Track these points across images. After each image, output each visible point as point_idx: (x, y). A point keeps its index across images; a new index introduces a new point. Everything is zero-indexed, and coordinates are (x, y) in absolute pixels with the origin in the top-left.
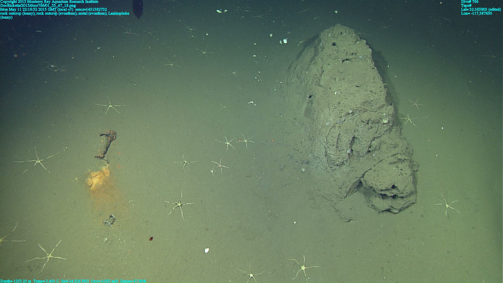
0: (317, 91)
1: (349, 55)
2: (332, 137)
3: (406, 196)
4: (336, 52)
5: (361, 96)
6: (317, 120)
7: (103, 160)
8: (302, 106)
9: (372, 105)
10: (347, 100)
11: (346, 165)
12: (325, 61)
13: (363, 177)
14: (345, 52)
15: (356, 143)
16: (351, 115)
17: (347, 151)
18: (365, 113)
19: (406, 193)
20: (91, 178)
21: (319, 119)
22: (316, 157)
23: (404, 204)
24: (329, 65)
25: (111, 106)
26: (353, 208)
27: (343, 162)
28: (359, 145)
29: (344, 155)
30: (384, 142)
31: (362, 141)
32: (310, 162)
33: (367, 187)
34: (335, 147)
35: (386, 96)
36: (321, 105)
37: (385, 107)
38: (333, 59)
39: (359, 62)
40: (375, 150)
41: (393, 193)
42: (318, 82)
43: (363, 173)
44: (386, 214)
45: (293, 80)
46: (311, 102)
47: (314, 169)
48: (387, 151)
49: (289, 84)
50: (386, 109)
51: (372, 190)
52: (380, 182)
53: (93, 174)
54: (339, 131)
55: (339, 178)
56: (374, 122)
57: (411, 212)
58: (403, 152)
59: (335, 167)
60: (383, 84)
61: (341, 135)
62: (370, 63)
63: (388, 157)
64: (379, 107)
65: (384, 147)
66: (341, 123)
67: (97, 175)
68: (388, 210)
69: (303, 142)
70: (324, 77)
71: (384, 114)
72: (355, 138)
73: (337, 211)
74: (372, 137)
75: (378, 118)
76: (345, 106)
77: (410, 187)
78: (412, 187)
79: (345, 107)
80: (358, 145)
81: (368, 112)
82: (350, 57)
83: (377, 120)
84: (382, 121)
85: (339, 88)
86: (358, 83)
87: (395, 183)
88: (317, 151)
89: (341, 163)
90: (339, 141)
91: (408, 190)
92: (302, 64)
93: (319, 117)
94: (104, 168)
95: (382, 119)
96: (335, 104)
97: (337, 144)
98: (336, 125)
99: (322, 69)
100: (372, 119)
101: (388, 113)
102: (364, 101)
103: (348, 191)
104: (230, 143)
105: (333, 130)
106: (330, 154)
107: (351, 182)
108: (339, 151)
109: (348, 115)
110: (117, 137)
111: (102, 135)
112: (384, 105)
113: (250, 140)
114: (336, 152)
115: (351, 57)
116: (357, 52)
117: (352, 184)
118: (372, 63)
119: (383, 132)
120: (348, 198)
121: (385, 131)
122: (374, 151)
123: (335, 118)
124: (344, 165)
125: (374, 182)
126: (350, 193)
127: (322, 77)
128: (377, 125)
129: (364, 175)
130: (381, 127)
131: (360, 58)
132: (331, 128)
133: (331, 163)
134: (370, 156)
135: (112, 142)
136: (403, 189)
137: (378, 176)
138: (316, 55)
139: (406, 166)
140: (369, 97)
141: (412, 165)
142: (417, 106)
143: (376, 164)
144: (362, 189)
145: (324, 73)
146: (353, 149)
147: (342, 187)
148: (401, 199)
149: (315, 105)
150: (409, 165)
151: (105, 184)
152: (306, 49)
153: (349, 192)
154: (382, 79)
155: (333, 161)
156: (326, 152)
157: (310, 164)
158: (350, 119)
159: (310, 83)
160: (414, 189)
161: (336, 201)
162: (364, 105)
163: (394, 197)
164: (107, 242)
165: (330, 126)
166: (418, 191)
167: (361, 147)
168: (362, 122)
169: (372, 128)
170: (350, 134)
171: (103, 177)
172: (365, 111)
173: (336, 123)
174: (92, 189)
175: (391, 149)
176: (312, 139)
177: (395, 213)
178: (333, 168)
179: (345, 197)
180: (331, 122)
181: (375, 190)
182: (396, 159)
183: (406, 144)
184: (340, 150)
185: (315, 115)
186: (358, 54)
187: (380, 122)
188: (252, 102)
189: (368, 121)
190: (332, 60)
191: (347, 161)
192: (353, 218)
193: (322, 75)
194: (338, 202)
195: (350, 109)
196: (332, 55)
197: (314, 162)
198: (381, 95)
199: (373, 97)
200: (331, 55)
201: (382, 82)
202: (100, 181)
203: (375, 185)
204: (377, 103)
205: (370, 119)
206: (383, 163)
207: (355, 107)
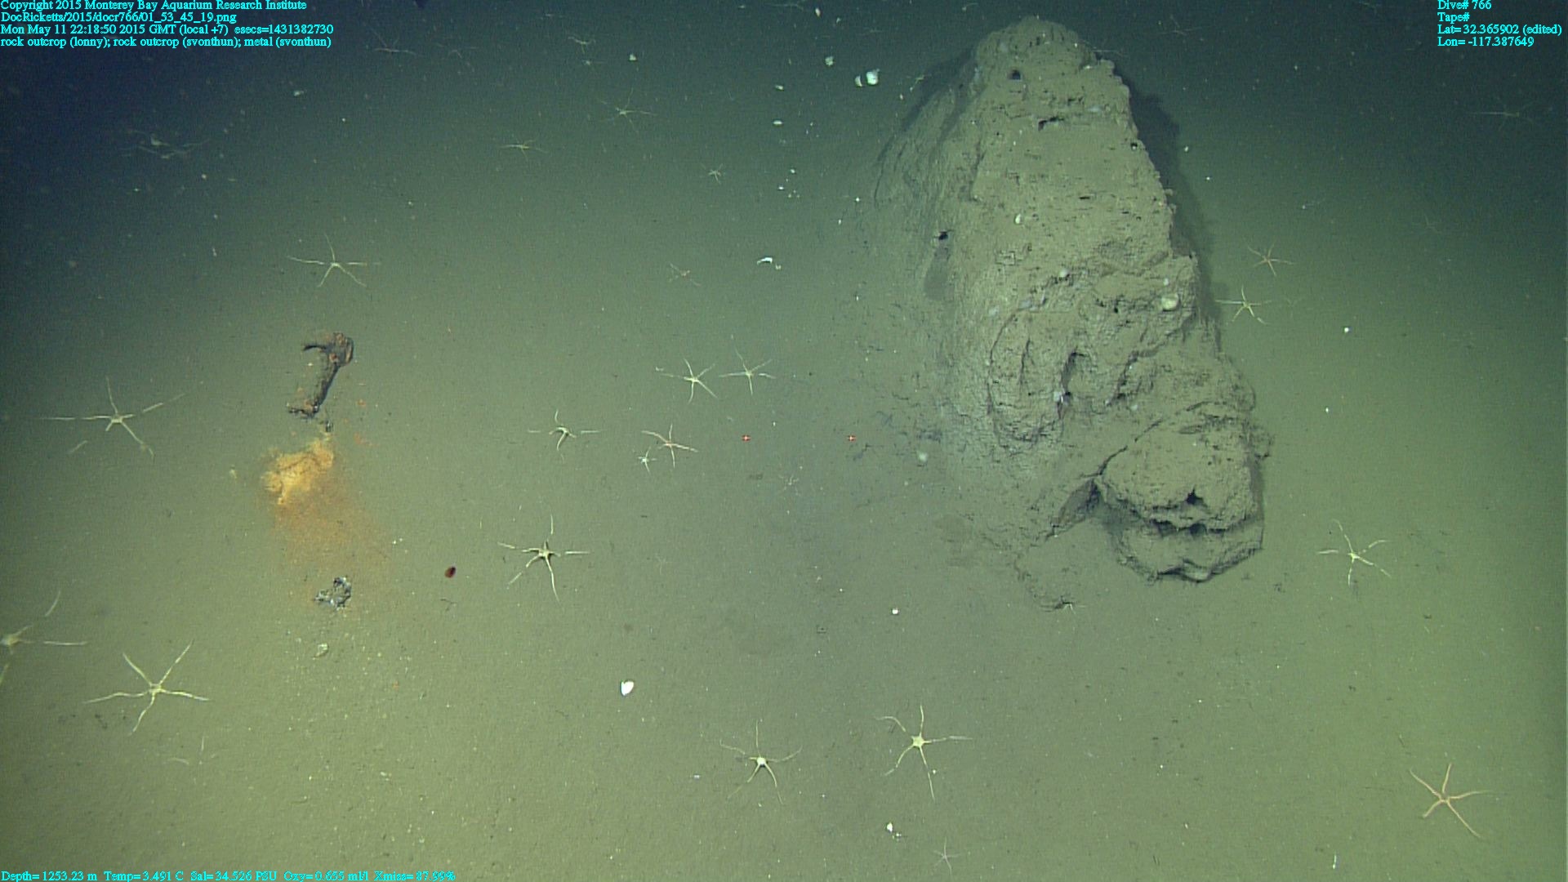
0: (961, 216)
1: (1059, 103)
2: (1007, 352)
3: (1232, 528)
4: (1021, 95)
5: (1093, 226)
6: (963, 304)
7: (314, 421)
8: (918, 265)
9: (1129, 252)
10: (1051, 239)
11: (1052, 440)
12: (989, 124)
13: (1101, 474)
14: (1048, 94)
15: (1082, 371)
16: (1064, 283)
17: (1053, 395)
18: (1108, 277)
19: (1229, 519)
20: (278, 473)
21: (968, 297)
22: (962, 415)
23: (1226, 552)
24: (1000, 136)
25: (336, 265)
26: (1071, 568)
27: (1041, 429)
28: (1089, 379)
29: (1044, 407)
30: (1167, 368)
31: (1099, 364)
32: (944, 433)
33: (1113, 501)
34: (1014, 381)
35: (1170, 226)
36: (974, 257)
37: (1168, 259)
38: (1011, 118)
39: (1089, 124)
40: (1137, 391)
41: (1191, 518)
42: (967, 189)
43: (1101, 462)
44: (1169, 583)
45: (894, 192)
46: (947, 252)
47: (955, 453)
48: (1175, 396)
49: (880, 204)
50: (1170, 266)
51: (1129, 513)
52: (1152, 485)
53: (283, 461)
54: (1027, 331)
55: (1030, 481)
56: (1134, 306)
57: (1247, 578)
58: (1222, 397)
59: (1017, 446)
60: (1163, 191)
61: (1033, 343)
62: (1124, 128)
63: (1177, 414)
64: (1151, 261)
65: (1165, 384)
66: (1033, 309)
67: (295, 465)
68: (1176, 572)
69: (921, 374)
70: (985, 174)
71: (1166, 282)
72: (1078, 357)
73: (1023, 576)
74: (1128, 351)
75: (1146, 294)
76: (1046, 255)
77: (1244, 499)
78: (1249, 501)
79: (1047, 259)
80: (1086, 377)
81: (1115, 274)
82: (1063, 110)
83: (1144, 299)
84: (1160, 303)
85: (1030, 204)
86: (1087, 187)
87: (1198, 487)
88: (963, 396)
89: (1036, 432)
90: (1028, 362)
91: (1236, 510)
92: (919, 142)
93: (967, 292)
94: (316, 445)
95: (1160, 297)
96: (1016, 251)
97: (1022, 371)
98: (1017, 315)
99: (978, 149)
100: (1129, 296)
101: (1177, 278)
102: (1106, 242)
103: (1056, 516)
104: (699, 379)
105: (1009, 330)
106: (1001, 404)
107: (1065, 489)
108: (1030, 394)
109: (1056, 285)
110: (355, 356)
111: (309, 347)
112: (1165, 255)
113: (760, 371)
114: (1018, 399)
115: (1065, 110)
116: (1086, 95)
117: (1068, 496)
118: (1131, 128)
119: (1163, 338)
120: (1059, 538)
121: (1169, 335)
122: (1136, 394)
123: (1015, 294)
124: (1043, 437)
125: (1133, 485)
126: (1062, 525)
127: (979, 174)
128: (1143, 316)
129: (1104, 466)
130: (1158, 321)
131: (1092, 113)
132: (1003, 323)
133: (1006, 433)
134: (1123, 411)
135: (340, 370)
136: (1222, 506)
137: (1146, 467)
138: (960, 110)
139: (1231, 437)
140: (1119, 229)
141: (1249, 434)
142: (1271, 265)
143: (1140, 434)
144: (1101, 511)
145: (982, 163)
146: (1071, 389)
147: (1038, 505)
148: (1216, 535)
149: (956, 258)
150: (1240, 437)
151: (319, 489)
152: (934, 96)
153: (1059, 520)
154: (1159, 177)
155: (1010, 425)
156: (990, 398)
157: (944, 440)
158: (1061, 298)
159: (942, 196)
160: (1254, 505)
161: (1020, 549)
162: (1103, 253)
163: (1196, 529)
164: (328, 654)
165: (1000, 319)
166: (1267, 515)
167: (1095, 384)
168: (1096, 304)
169: (1129, 325)
170: (1063, 344)
171: (314, 470)
172: (1108, 271)
173: (1019, 310)
174: (279, 503)
175: (1185, 388)
176: (947, 362)
177: (1198, 581)
178: (1011, 449)
179: (1048, 536)
180: (1004, 307)
181: (1138, 508)
182: (1202, 417)
183: (1235, 375)
184: (1031, 391)
185: (956, 290)
186: (1088, 101)
187: (1153, 307)
188: (770, 260)
189: (1118, 301)
190: (1009, 121)
191: (1055, 426)
192: (1072, 596)
193: (978, 167)
194: (1028, 551)
195: (1062, 265)
196: (1009, 105)
197: (955, 432)
198: (1156, 225)
199: (1129, 230)
200: (1006, 107)
201: (1161, 186)
202: (304, 481)
203: (1137, 493)
204: (1144, 249)
205: (1122, 296)
206: (1161, 430)
207: (1076, 258)
